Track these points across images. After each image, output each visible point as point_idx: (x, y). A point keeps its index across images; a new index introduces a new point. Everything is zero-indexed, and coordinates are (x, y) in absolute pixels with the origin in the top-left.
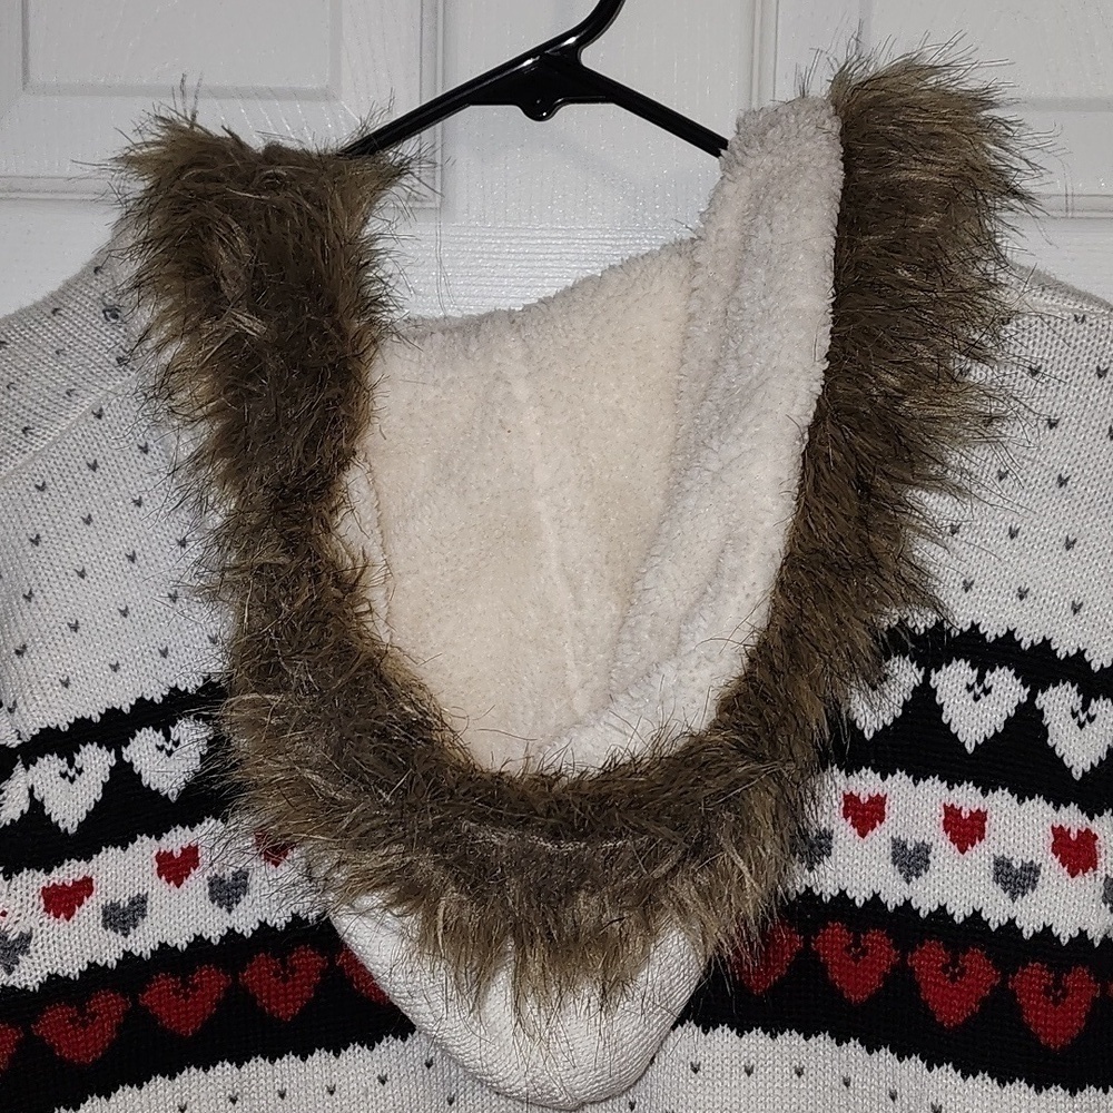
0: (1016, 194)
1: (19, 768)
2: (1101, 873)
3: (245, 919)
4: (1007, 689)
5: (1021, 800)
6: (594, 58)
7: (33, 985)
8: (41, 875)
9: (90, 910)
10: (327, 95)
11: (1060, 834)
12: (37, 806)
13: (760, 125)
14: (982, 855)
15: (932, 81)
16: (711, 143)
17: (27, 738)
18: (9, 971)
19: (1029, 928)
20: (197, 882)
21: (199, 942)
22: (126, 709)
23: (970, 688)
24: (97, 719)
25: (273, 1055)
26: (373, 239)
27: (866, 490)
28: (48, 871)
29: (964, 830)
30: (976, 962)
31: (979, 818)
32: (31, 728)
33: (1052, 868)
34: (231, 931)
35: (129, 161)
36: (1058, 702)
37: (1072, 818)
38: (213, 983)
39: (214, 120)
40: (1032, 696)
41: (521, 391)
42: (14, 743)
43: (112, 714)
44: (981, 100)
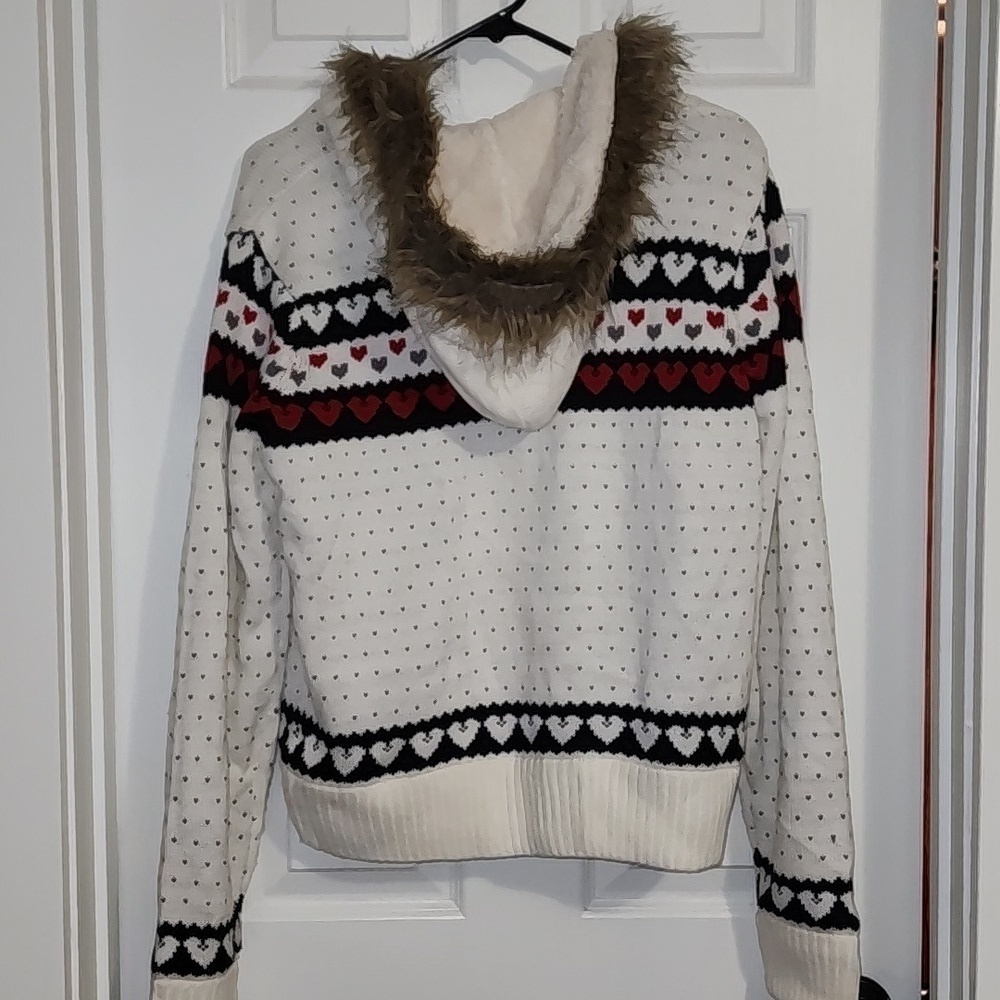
0: (683, 63)
1: (296, 310)
2: (726, 328)
3: (386, 376)
4: (689, 261)
5: (695, 302)
6: (517, 17)
7: (308, 392)
8: (308, 350)
9: (327, 366)
10: (405, 38)
11: (710, 314)
12: (304, 323)
13: (584, 41)
14: (681, 325)
15: (652, 21)
16: (566, 50)
17: (297, 298)
18: (298, 385)
19: (698, 349)
20: (367, 360)
21: (368, 385)
22: (335, 289)
23: (675, 262)
24: (324, 292)
25: (399, 433)
26: (432, 90)
27: (626, 167)
28: (311, 349)
29: (674, 316)
30: (678, 364)
31: (679, 311)
32: (298, 295)
33: (707, 327)
34: (381, 381)
35: (329, 65)
36: (709, 264)
37: (715, 308)
38: (374, 402)
39: (365, 48)
40: (699, 263)
41: (495, 147)
42: (292, 301)
43: (330, 291)
44: (671, 28)
